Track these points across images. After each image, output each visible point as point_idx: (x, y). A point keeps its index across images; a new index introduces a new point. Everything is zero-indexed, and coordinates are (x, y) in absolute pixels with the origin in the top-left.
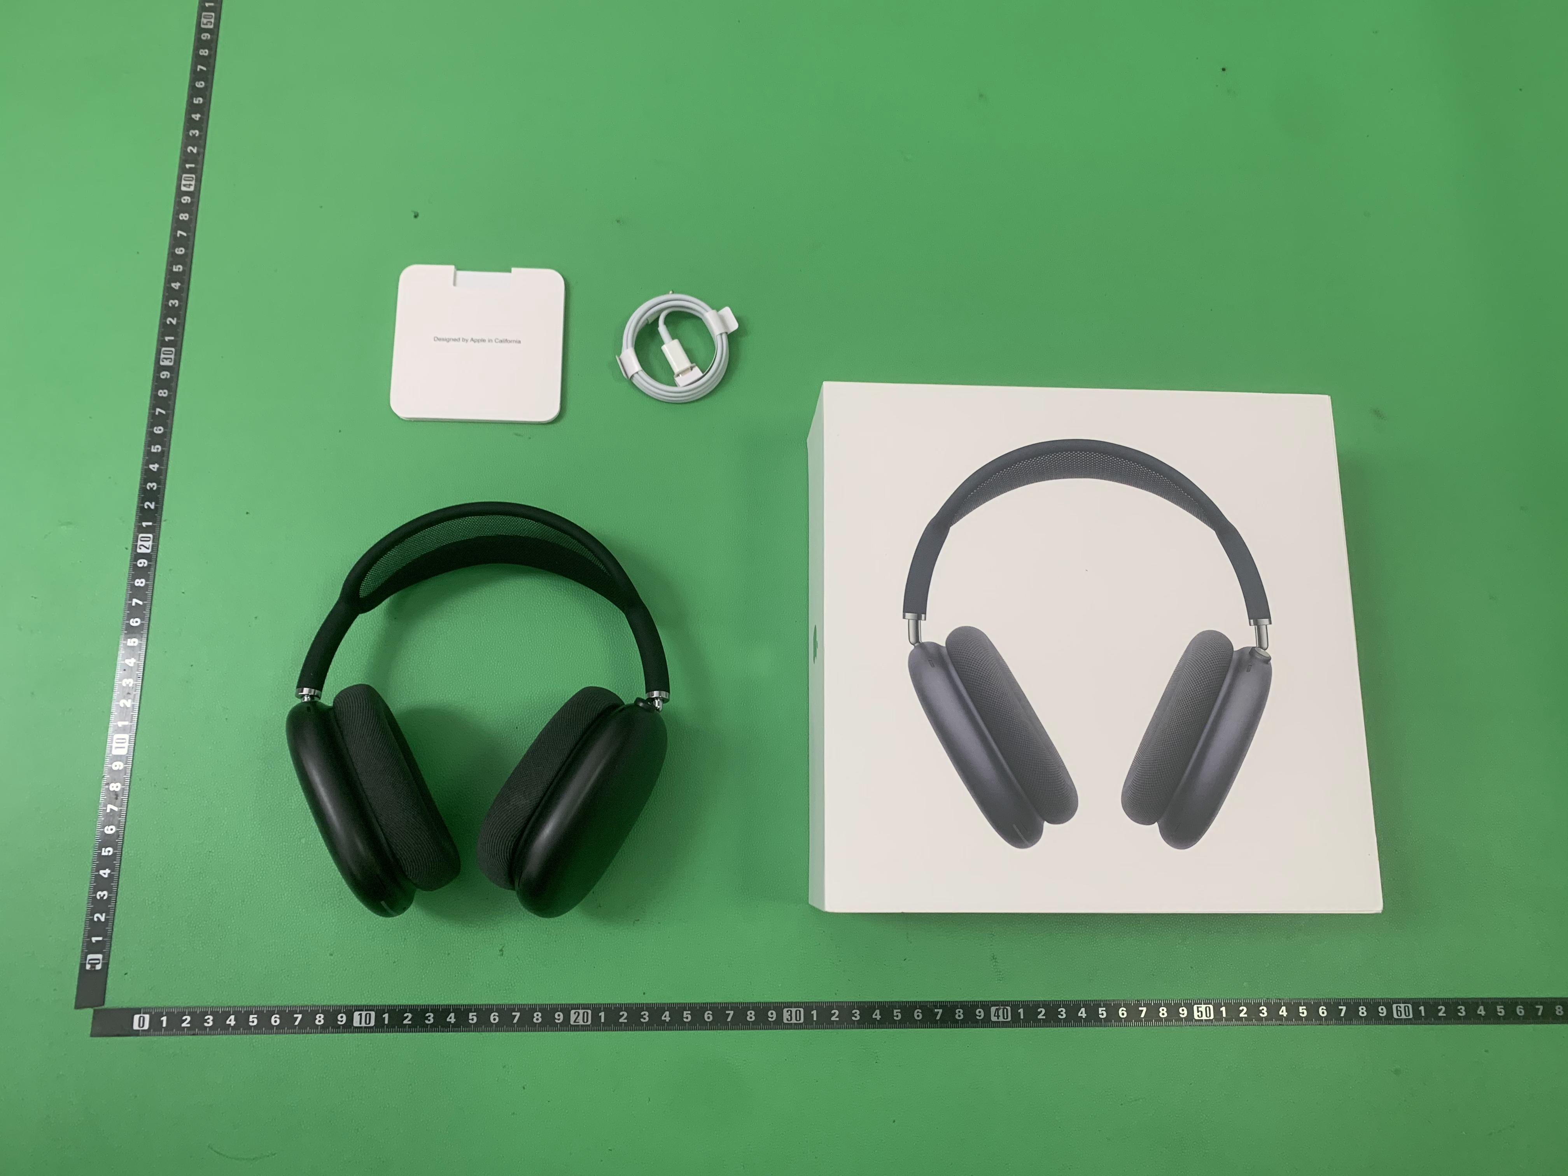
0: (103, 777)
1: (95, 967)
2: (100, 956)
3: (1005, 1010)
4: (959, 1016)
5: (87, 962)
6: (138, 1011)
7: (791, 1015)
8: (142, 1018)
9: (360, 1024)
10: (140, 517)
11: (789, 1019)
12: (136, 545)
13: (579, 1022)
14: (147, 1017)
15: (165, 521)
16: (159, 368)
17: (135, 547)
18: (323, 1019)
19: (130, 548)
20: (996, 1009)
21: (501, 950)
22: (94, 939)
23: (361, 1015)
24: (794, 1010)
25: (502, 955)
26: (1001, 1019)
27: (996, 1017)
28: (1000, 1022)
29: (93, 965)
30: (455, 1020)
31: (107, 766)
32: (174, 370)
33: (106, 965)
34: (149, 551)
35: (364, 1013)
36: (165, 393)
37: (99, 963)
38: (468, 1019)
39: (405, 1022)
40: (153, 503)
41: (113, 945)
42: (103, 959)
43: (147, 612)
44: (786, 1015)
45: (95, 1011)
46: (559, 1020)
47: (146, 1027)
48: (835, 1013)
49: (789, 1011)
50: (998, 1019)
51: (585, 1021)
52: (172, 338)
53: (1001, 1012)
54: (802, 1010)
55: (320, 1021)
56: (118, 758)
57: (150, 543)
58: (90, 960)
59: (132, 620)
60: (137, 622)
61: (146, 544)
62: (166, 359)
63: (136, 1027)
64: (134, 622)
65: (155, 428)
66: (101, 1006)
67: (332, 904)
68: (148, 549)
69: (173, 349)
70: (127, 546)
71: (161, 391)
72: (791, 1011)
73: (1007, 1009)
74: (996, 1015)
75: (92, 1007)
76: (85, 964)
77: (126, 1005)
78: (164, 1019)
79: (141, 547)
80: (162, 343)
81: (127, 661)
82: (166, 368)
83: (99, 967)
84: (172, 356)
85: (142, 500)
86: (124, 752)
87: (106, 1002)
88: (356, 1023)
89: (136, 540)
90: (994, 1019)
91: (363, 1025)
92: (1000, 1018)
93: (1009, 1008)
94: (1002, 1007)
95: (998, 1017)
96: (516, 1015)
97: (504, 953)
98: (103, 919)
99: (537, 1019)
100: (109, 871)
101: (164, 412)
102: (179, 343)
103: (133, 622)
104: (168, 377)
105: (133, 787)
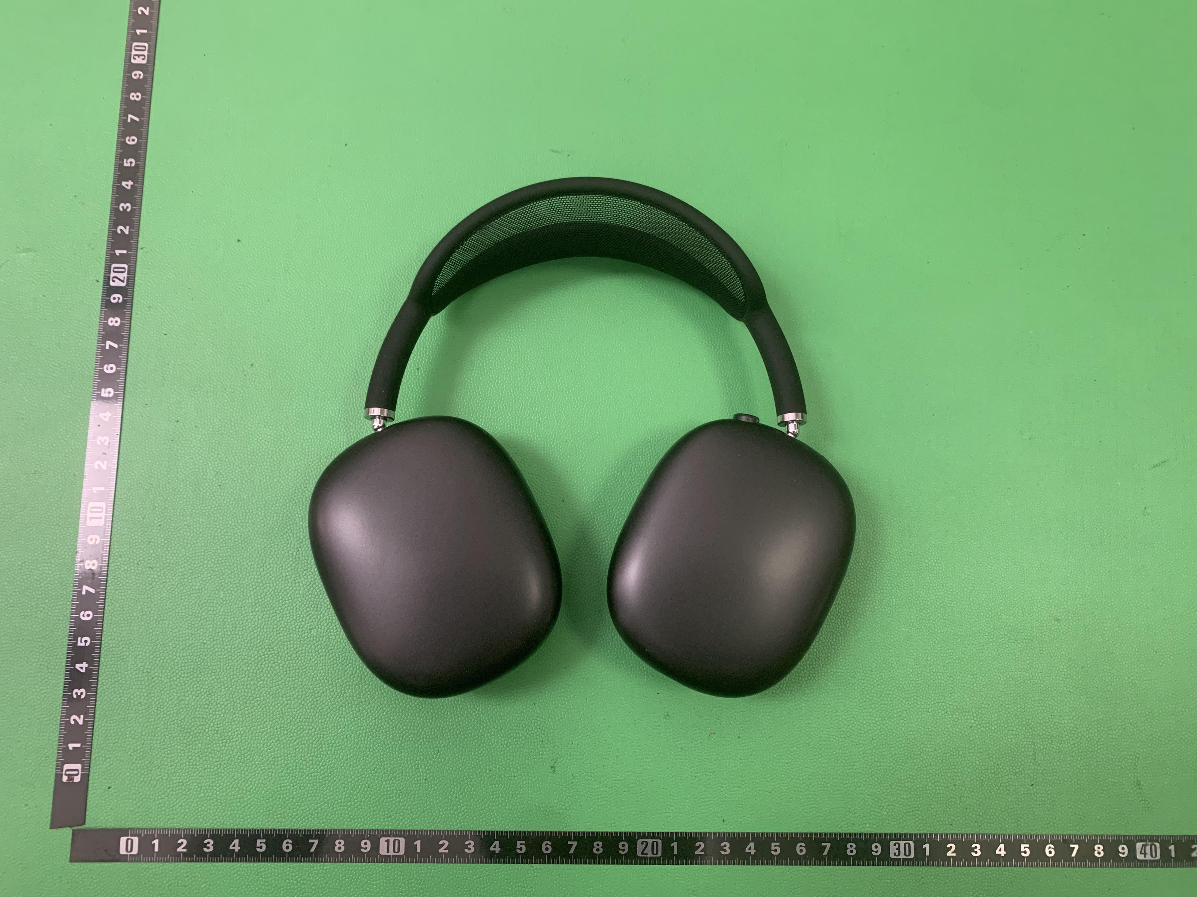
0: (77, 552)
1: (73, 779)
2: (79, 766)
3: (1153, 847)
4: (1099, 853)
5: (64, 773)
6: (124, 832)
7: (898, 849)
8: (130, 841)
9: (388, 852)
10: (113, 244)
11: (897, 854)
12: (109, 277)
13: (647, 854)
14: (136, 839)
15: (142, 249)
16: (130, 67)
17: (107, 279)
18: (343, 845)
19: (101, 280)
20: (1143, 845)
21: (553, 767)
22: (71, 746)
23: (388, 841)
24: (902, 843)
25: (554, 772)
26: (1148, 857)
27: (1143, 855)
28: (1147, 860)
29: (70, 777)
30: (500, 849)
31: (81, 539)
32: (148, 69)
33: (86, 778)
34: (123, 285)
35: (392, 839)
36: (138, 97)
37: (77, 775)
38: (515, 848)
39: (441, 851)
40: (128, 227)
41: (93, 752)
42: (83, 770)
43: (123, 357)
44: (893, 849)
45: (73, 830)
46: (623, 850)
47: (135, 851)
48: (951, 847)
49: (897, 845)
50: (1145, 857)
51: (655, 852)
52: (145, 31)
53: (1148, 849)
54: (912, 843)
55: (340, 848)
56: (94, 530)
57: (125, 275)
58: (67, 770)
59: (106, 366)
60: (112, 368)
61: (121, 276)
62: (139, 56)
63: (123, 851)
64: (109, 368)
65: (128, 138)
66: (81, 825)
67: (350, 708)
68: (123, 281)
69: (146, 45)
70: (97, 278)
71: (133, 94)
72: (899, 844)
73: (1155, 846)
74: (1143, 852)
75: (71, 827)
76: (62, 775)
77: (111, 824)
78: (156, 842)
79: (115, 279)
80: (133, 38)
81: (101, 415)
82: (139, 67)
83: (77, 779)
84: (146, 53)
85: (114, 224)
86: (101, 523)
87: (87, 821)
88: (383, 851)
89: (108, 270)
90: (1140, 857)
91: (391, 853)
92: (1147, 855)
93: (1157, 844)
94: (1150, 843)
95: (1145, 854)
96: (572, 845)
97: (556, 769)
98: (81, 722)
99: (598, 850)
100: (87, 665)
101: (137, 119)
102: (153, 37)
103: (107, 369)
104: (141, 77)
105: (113, 565)
